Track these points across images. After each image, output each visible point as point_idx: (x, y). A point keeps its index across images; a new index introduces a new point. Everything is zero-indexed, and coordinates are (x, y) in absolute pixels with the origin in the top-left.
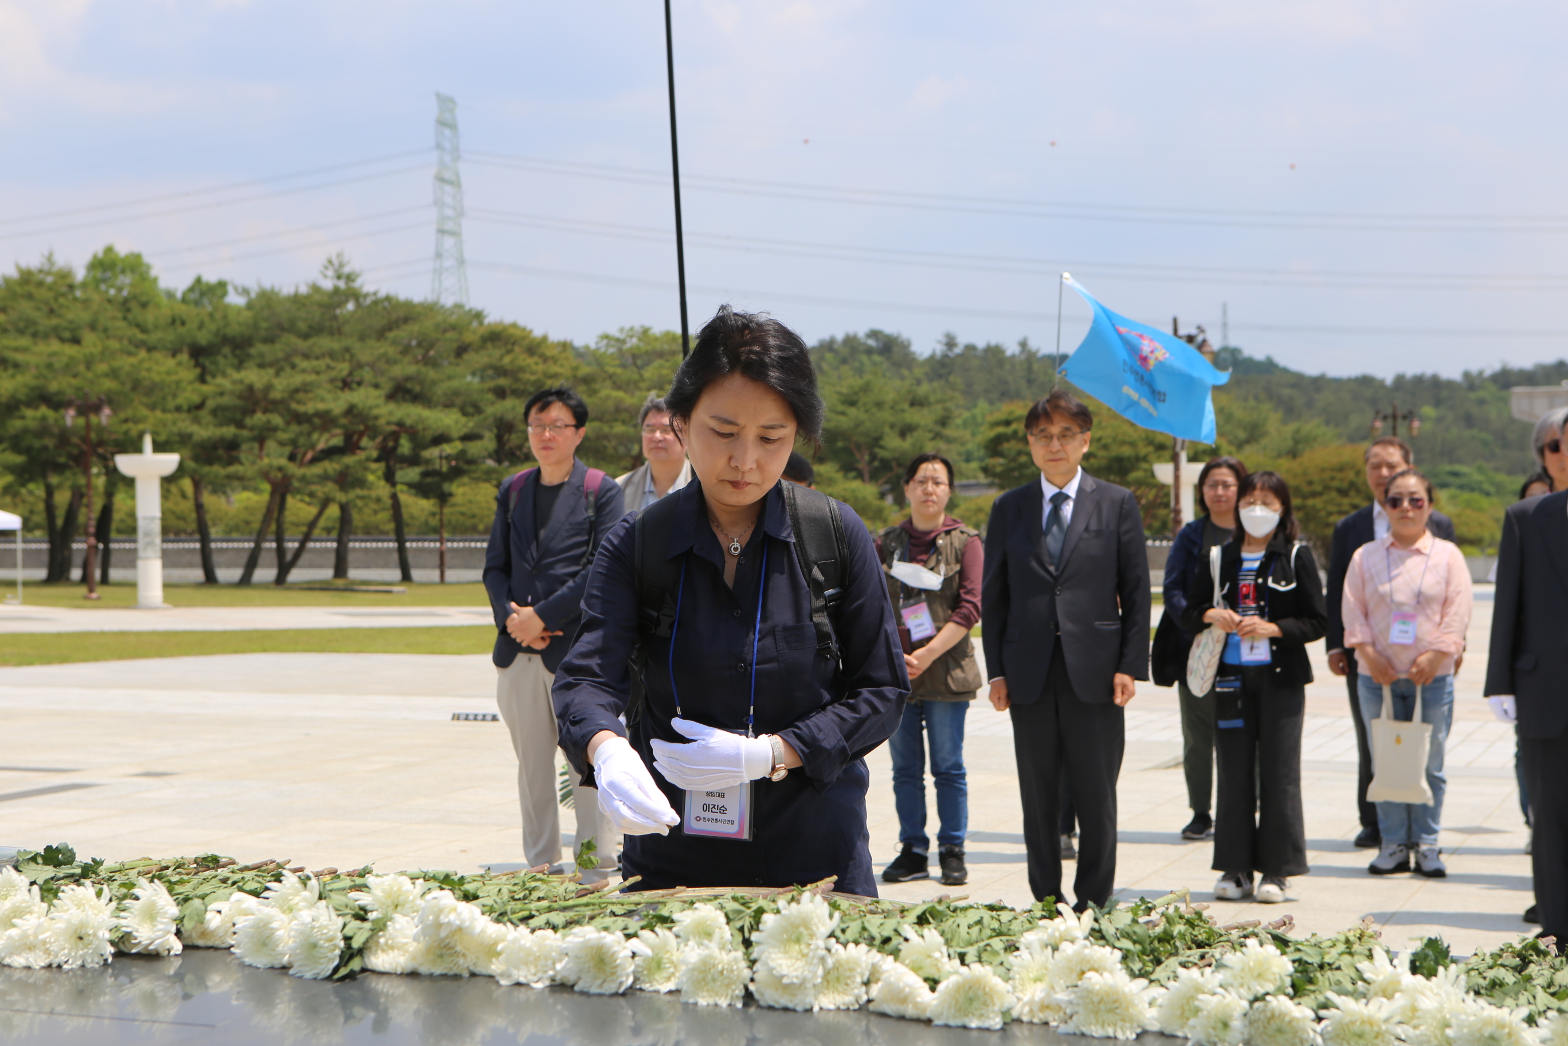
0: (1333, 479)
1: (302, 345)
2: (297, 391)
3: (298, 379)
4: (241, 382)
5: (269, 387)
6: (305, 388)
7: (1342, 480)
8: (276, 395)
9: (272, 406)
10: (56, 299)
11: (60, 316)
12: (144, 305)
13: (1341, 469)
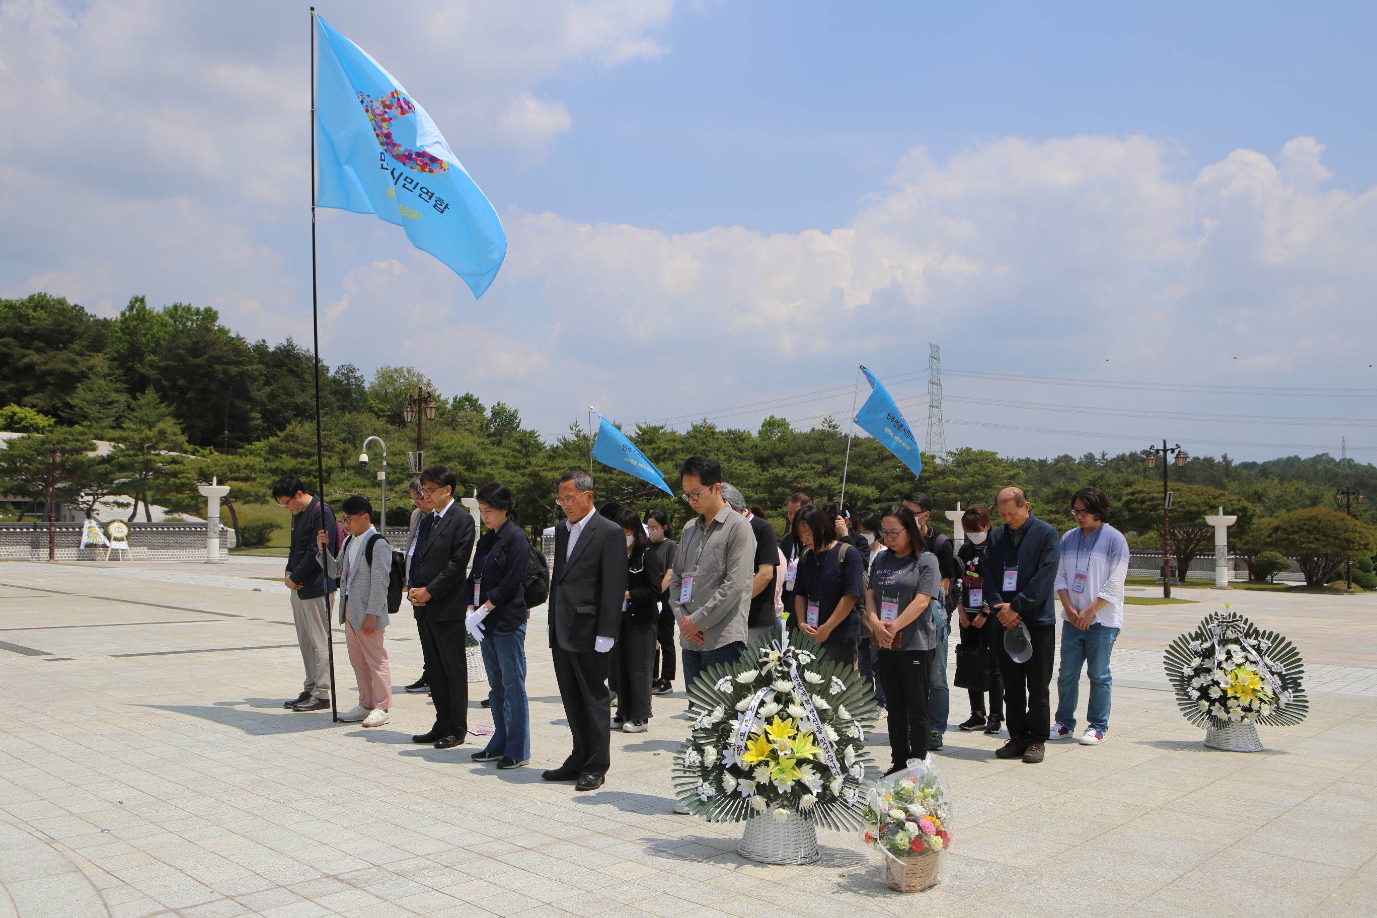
0: (1305, 524)
1: (806, 457)
2: (797, 478)
3: (797, 472)
4: (773, 474)
5: (785, 476)
6: (802, 476)
7: (1310, 525)
8: (788, 479)
9: (787, 485)
10: (706, 437)
11: (707, 446)
12: (743, 440)
13: (1310, 519)
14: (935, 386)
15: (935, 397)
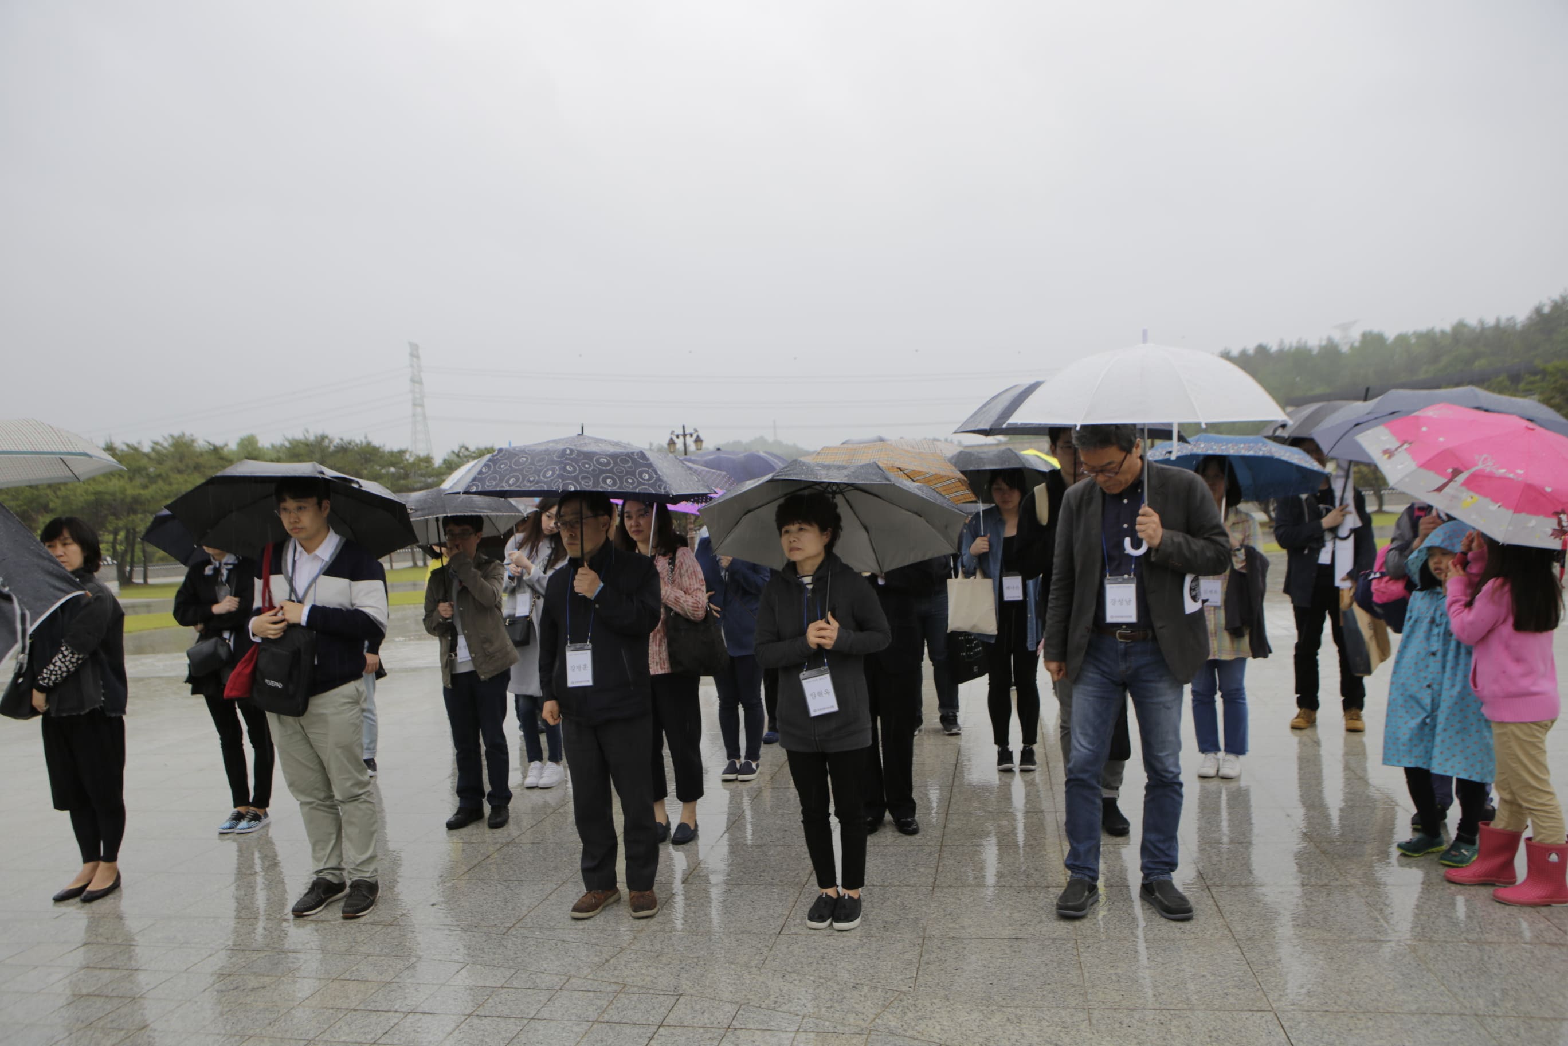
14: (417, 385)
15: (418, 396)
